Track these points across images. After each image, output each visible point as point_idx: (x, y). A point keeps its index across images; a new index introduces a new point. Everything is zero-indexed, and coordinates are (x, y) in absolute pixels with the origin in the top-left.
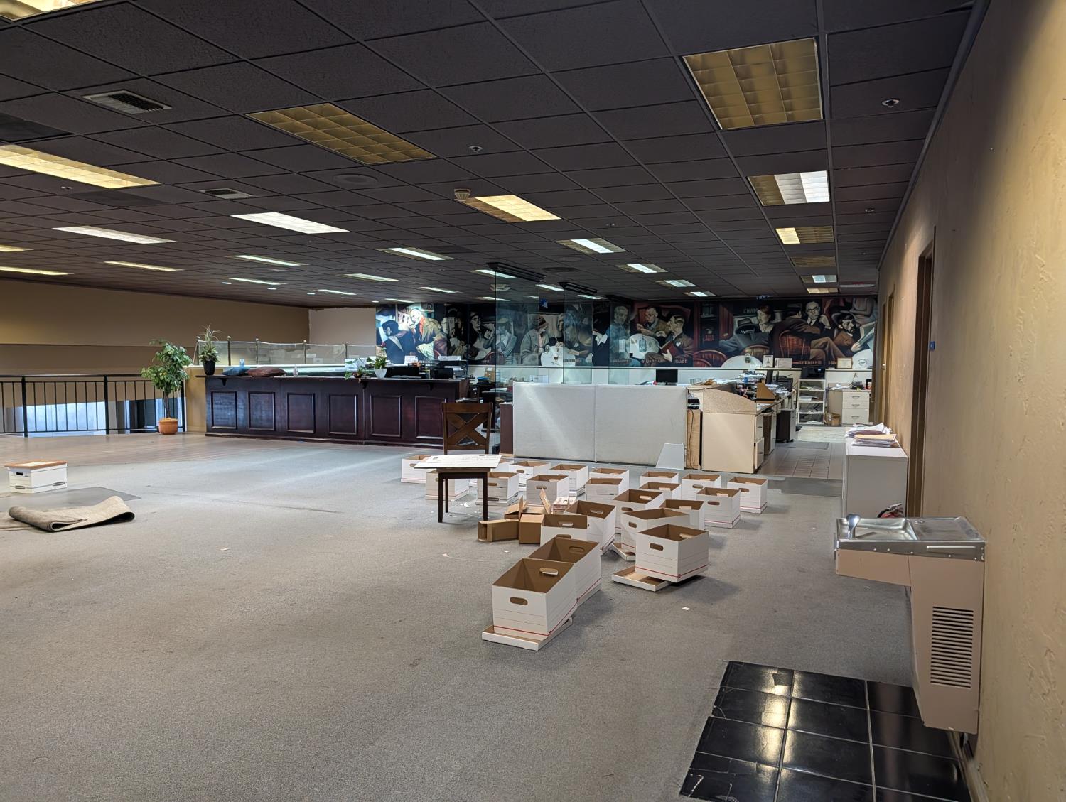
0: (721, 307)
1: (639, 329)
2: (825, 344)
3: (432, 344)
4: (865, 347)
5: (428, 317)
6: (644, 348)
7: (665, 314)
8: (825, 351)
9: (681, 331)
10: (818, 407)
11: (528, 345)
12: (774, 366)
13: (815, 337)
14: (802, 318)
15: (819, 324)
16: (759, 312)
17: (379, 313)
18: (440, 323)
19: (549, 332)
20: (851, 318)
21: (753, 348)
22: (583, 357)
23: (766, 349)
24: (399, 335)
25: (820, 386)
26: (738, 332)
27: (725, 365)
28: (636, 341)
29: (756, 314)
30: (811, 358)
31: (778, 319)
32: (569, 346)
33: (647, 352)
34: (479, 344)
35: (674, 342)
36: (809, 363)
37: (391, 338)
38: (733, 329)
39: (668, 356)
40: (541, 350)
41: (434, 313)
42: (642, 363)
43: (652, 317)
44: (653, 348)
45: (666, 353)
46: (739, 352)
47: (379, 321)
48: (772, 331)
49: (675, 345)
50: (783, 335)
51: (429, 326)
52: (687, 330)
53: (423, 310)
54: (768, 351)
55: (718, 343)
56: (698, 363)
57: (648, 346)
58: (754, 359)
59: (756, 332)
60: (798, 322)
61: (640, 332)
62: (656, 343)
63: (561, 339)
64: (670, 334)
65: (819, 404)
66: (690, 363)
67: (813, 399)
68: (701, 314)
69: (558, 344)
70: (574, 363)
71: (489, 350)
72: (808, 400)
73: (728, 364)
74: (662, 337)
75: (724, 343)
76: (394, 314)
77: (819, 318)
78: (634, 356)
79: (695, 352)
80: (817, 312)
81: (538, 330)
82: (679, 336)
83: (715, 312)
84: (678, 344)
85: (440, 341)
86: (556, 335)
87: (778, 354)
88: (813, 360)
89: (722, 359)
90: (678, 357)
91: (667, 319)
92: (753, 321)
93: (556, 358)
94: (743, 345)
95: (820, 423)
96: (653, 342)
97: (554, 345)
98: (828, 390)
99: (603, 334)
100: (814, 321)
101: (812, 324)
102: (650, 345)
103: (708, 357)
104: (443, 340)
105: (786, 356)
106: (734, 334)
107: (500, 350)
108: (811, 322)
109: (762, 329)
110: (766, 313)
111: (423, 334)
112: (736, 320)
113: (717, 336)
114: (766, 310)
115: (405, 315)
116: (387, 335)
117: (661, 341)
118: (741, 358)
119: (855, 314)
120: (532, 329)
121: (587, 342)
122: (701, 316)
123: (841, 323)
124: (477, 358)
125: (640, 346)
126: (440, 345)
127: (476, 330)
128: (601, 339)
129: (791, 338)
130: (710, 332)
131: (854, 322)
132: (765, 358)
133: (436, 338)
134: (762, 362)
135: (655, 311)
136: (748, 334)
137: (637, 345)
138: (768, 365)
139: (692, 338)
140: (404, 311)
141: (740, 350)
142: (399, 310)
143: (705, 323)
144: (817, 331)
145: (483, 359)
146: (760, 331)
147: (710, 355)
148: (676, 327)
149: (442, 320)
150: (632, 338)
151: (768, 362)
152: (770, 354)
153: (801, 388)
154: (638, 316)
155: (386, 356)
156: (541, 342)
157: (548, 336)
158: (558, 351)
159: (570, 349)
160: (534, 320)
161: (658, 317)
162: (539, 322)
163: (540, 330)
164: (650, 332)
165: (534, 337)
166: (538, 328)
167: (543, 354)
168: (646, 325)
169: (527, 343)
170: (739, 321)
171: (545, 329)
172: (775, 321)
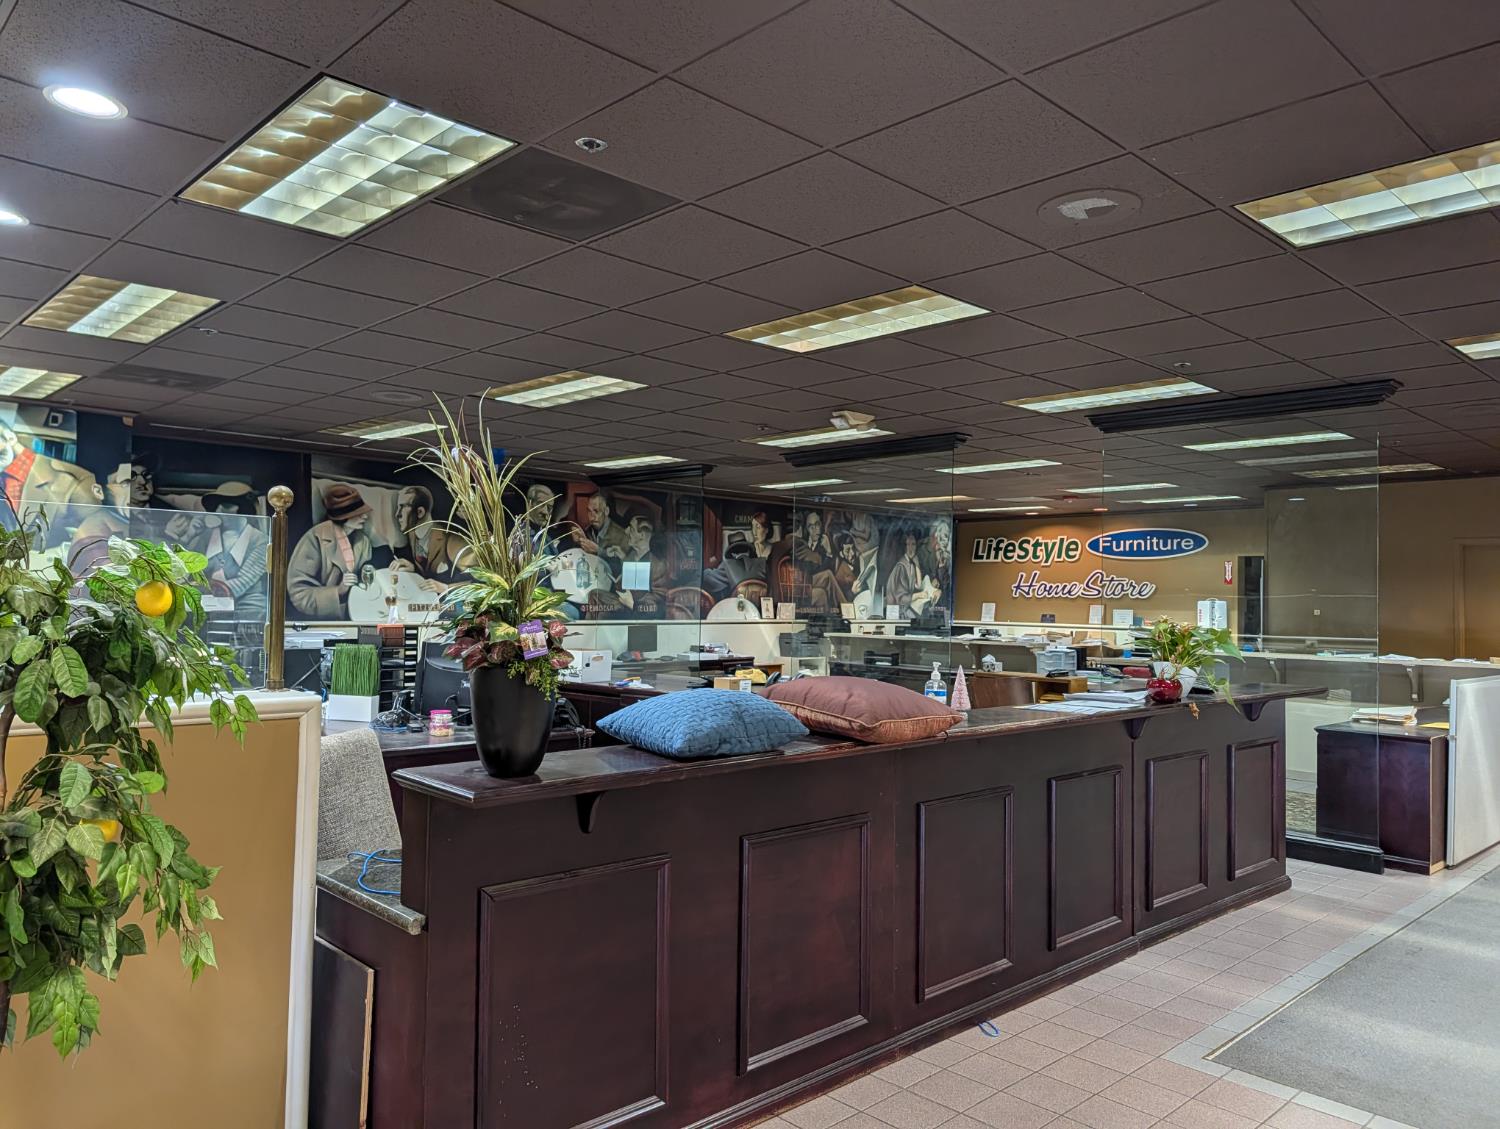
1: (576, 538)
2: (828, 580)
4: (865, 587)
5: (48, 451)
8: (827, 592)
9: (648, 548)
11: (311, 563)
12: (775, 617)
13: (819, 569)
14: (803, 538)
15: (820, 549)
16: (754, 522)
20: (851, 542)
21: (748, 585)
23: (764, 586)
26: (729, 556)
27: (712, 616)
28: (571, 564)
29: (750, 524)
30: (813, 603)
32: (426, 569)
33: (589, 588)
36: (811, 611)
39: (625, 598)
40: (349, 578)
42: (581, 613)
43: (599, 516)
45: (624, 591)
46: (730, 592)
48: (769, 556)
50: (782, 565)
54: (766, 591)
55: (704, 573)
56: (674, 610)
57: (593, 576)
58: (749, 604)
59: (750, 556)
60: (799, 544)
61: (578, 545)
62: (606, 570)
63: (405, 552)
64: (630, 552)
66: (662, 613)
69: (396, 562)
70: (436, 614)
73: (716, 613)
75: (711, 574)
77: (820, 538)
79: (670, 590)
80: (818, 530)
82: (645, 558)
83: (698, 516)
87: (777, 596)
89: (707, 604)
90: (643, 599)
92: (747, 538)
93: (391, 601)
94: (736, 580)
96: (600, 568)
97: (387, 566)
100: (815, 544)
101: (813, 549)
102: (596, 571)
103: (689, 599)
106: (724, 558)
108: (812, 545)
109: (758, 552)
114: (763, 520)
118: (733, 602)
119: (855, 537)
120: (325, 519)
121: (467, 560)
123: (842, 549)
125: (578, 574)
129: (791, 569)
130: (690, 554)
132: (763, 603)
134: (760, 609)
135: (604, 505)
136: (741, 560)
137: (573, 573)
138: (768, 614)
139: (667, 563)
141: (732, 587)
144: (816, 559)
146: (756, 556)
147: (691, 596)
148: (638, 538)
150: (565, 557)
151: (768, 610)
152: (767, 595)
154: (574, 509)
156: (349, 556)
157: (371, 542)
158: (396, 581)
159: (426, 578)
160: (332, 495)
161: (610, 516)
162: (346, 502)
163: (348, 524)
164: (597, 546)
165: (330, 541)
166: (342, 518)
167: (354, 588)
168: (590, 530)
169: (308, 557)
170: (730, 536)
171: (363, 523)
172: (773, 540)
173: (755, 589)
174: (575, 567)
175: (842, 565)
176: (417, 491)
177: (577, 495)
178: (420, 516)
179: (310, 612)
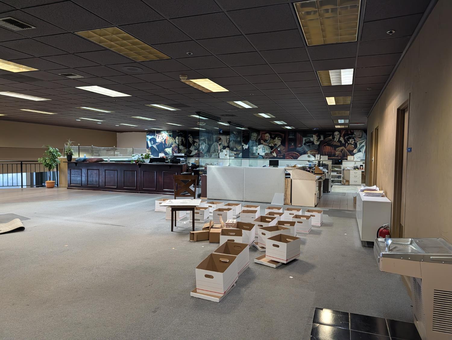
0: (297, 133)
1: (262, 143)
2: (342, 150)
3: (171, 148)
4: (359, 151)
5: (170, 136)
6: (264, 151)
7: (273, 136)
8: (342, 153)
9: (280, 144)
10: (339, 177)
11: (214, 149)
12: (320, 159)
13: (338, 147)
14: (332, 138)
15: (339, 141)
16: (314, 136)
17: (148, 135)
18: (175, 139)
19: (223, 143)
20: (353, 138)
21: (311, 151)
22: (237, 154)
23: (317, 152)
24: (156, 144)
25: (340, 168)
26: (305, 144)
27: (299, 159)
28: (261, 148)
29: (312, 136)
30: (336, 156)
31: (322, 139)
32: (232, 149)
33: (265, 153)
34: (192, 148)
35: (277, 148)
36: (335, 158)
37: (153, 145)
38: (302, 142)
39: (275, 154)
40: (219, 151)
41: (172, 135)
42: (263, 157)
43: (267, 138)
44: (268, 151)
45: (274, 153)
46: (305, 153)
47: (148, 138)
49: (278, 150)
50: (324, 146)
51: (170, 140)
52: (283, 143)
53: (167, 133)
54: (317, 153)
55: (296, 149)
56: (287, 157)
57: (266, 150)
58: (312, 156)
59: (312, 144)
60: (331, 140)
61: (262, 144)
62: (269, 149)
63: (228, 147)
64: (275, 145)
65: (340, 176)
66: (284, 158)
67: (337, 173)
68: (289, 136)
69: (227, 148)
70: (234, 157)
71: (197, 151)
72: (335, 174)
73: (300, 158)
74: (272, 146)
75: (299, 149)
76: (154, 135)
77: (339, 139)
78: (260, 154)
79: (286, 152)
80: (339, 136)
81: (218, 143)
82: (279, 146)
83: (295, 135)
84: (279, 149)
85: (174, 147)
86: (226, 145)
87: (322, 154)
88: (337, 156)
89: (298, 156)
90: (279, 155)
91: (274, 138)
92: (311, 140)
93: (226, 155)
94: (307, 150)
95: (340, 184)
96: (268, 148)
97: (225, 149)
98: (343, 170)
99: (246, 145)
100: (337, 140)
101: (336, 141)
102: (267, 149)
103: (292, 155)
104: (176, 146)
105: (325, 155)
106: (303, 145)
107: (201, 151)
108: (336, 140)
109: (315, 143)
110: (317, 136)
111: (167, 144)
112: (304, 139)
113: (295, 145)
114: (317, 135)
115: (159, 135)
116: (151, 144)
117: (271, 148)
118: (306, 156)
119: (355, 137)
120: (215, 142)
121: (239, 148)
122: (289, 137)
123: (349, 141)
124: (191, 155)
125: (262, 150)
126: (175, 148)
127: (191, 142)
128: (246, 147)
129: (327, 147)
130: (293, 144)
131: (354, 140)
132: (317, 156)
133: (173, 146)
134: (315, 157)
135: (269, 135)
136: (309, 145)
137: (261, 149)
138: (318, 158)
139: (285, 146)
140: (159, 133)
141: (306, 152)
142: (157, 133)
143: (291, 140)
144: (339, 144)
145: (194, 155)
146: (314, 144)
147: (293, 154)
148: (278, 142)
149: (176, 138)
150: (259, 146)
151: (318, 157)
152: (318, 154)
153: (332, 169)
154: (262, 137)
155: (151, 153)
156: (219, 148)
157: (223, 145)
158: (227, 152)
159: (232, 151)
160: (216, 138)
161: (270, 137)
162: (219, 139)
164: (267, 144)
165: (216, 145)
167: (220, 153)
168: (265, 141)
169: (213, 148)
171: (221, 142)
172: (321, 140)
175: (349, 145)
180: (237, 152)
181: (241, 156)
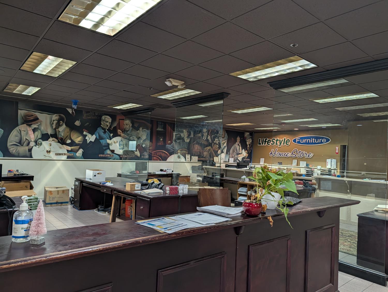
0: (167, 125)
1: (119, 133)
2: (209, 150)
4: (222, 152)
7: (136, 125)
8: (209, 153)
9: (145, 137)
11: (17, 138)
12: (191, 161)
13: (207, 146)
14: (201, 136)
16: (184, 130)
19: (42, 128)
20: (218, 138)
21: (182, 150)
26: (175, 141)
30: (204, 157)
32: (62, 142)
35: (141, 144)
38: (172, 139)
39: (138, 153)
40: (32, 144)
42: (120, 158)
46: (175, 152)
48: (189, 142)
50: (194, 144)
52: (149, 137)
54: (188, 152)
55: (165, 146)
56: (155, 158)
58: (182, 157)
59: (182, 141)
60: (200, 138)
61: (120, 136)
63: (55, 136)
64: (139, 139)
66: (150, 158)
69: (51, 139)
70: (66, 156)
73: (170, 159)
75: (168, 146)
77: (207, 137)
78: (115, 152)
79: (153, 151)
80: (207, 134)
81: (30, 125)
82: (145, 141)
83: (164, 128)
84: (143, 146)
86: (50, 132)
88: (205, 158)
89: (167, 156)
90: (143, 154)
91: (138, 129)
93: (49, 152)
94: (177, 149)
97: (47, 140)
99: (92, 135)
100: (205, 138)
101: (205, 140)
102: (126, 144)
103: (160, 154)
105: (195, 156)
106: (173, 142)
108: (205, 139)
109: (185, 140)
112: (175, 134)
114: (187, 130)
118: (176, 156)
119: (219, 136)
121: (78, 139)
122: (157, 129)
123: (215, 140)
128: (91, 138)
129: (197, 146)
130: (161, 140)
132: (187, 156)
134: (185, 158)
135: (130, 123)
137: (118, 144)
138: (188, 160)
139: (152, 142)
143: (159, 134)
144: (206, 143)
146: (185, 141)
148: (142, 134)
150: (115, 139)
154: (119, 124)
156: (32, 137)
157: (41, 132)
158: (51, 145)
159: (62, 144)
160: (26, 116)
161: (132, 127)
162: (32, 118)
163: (32, 126)
164: (127, 136)
165: (25, 131)
166: (30, 124)
167: (34, 147)
169: (16, 136)
170: (176, 135)
171: (38, 126)
172: (191, 137)
173: (184, 152)
174: (118, 143)
175: (215, 145)
176: (60, 116)
177: (120, 119)
178: (61, 124)
179: (16, 154)
180: (72, 147)
181: (81, 155)
